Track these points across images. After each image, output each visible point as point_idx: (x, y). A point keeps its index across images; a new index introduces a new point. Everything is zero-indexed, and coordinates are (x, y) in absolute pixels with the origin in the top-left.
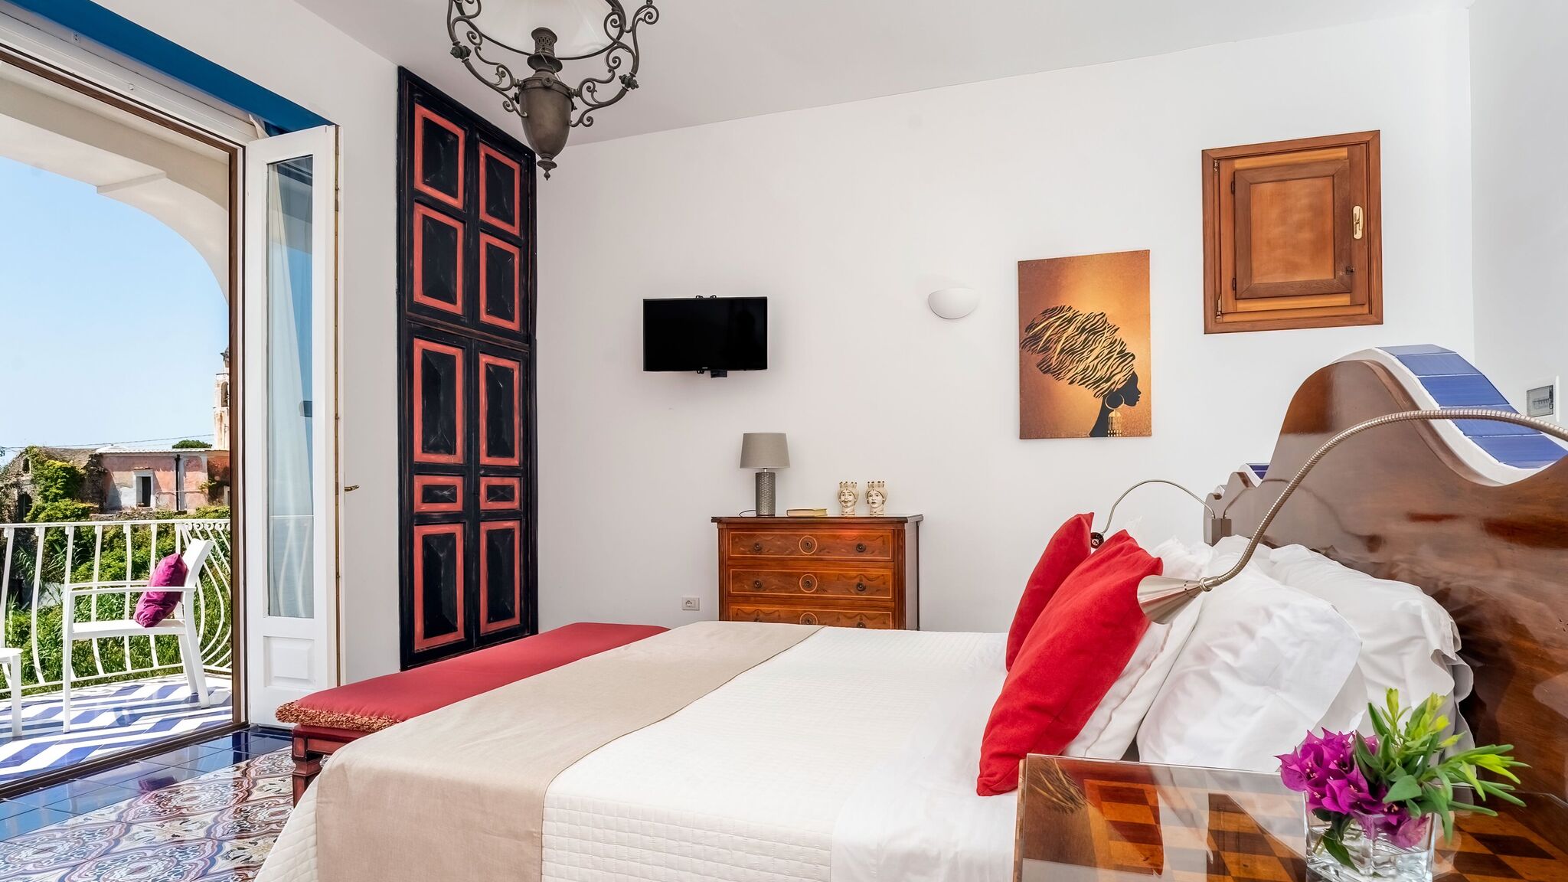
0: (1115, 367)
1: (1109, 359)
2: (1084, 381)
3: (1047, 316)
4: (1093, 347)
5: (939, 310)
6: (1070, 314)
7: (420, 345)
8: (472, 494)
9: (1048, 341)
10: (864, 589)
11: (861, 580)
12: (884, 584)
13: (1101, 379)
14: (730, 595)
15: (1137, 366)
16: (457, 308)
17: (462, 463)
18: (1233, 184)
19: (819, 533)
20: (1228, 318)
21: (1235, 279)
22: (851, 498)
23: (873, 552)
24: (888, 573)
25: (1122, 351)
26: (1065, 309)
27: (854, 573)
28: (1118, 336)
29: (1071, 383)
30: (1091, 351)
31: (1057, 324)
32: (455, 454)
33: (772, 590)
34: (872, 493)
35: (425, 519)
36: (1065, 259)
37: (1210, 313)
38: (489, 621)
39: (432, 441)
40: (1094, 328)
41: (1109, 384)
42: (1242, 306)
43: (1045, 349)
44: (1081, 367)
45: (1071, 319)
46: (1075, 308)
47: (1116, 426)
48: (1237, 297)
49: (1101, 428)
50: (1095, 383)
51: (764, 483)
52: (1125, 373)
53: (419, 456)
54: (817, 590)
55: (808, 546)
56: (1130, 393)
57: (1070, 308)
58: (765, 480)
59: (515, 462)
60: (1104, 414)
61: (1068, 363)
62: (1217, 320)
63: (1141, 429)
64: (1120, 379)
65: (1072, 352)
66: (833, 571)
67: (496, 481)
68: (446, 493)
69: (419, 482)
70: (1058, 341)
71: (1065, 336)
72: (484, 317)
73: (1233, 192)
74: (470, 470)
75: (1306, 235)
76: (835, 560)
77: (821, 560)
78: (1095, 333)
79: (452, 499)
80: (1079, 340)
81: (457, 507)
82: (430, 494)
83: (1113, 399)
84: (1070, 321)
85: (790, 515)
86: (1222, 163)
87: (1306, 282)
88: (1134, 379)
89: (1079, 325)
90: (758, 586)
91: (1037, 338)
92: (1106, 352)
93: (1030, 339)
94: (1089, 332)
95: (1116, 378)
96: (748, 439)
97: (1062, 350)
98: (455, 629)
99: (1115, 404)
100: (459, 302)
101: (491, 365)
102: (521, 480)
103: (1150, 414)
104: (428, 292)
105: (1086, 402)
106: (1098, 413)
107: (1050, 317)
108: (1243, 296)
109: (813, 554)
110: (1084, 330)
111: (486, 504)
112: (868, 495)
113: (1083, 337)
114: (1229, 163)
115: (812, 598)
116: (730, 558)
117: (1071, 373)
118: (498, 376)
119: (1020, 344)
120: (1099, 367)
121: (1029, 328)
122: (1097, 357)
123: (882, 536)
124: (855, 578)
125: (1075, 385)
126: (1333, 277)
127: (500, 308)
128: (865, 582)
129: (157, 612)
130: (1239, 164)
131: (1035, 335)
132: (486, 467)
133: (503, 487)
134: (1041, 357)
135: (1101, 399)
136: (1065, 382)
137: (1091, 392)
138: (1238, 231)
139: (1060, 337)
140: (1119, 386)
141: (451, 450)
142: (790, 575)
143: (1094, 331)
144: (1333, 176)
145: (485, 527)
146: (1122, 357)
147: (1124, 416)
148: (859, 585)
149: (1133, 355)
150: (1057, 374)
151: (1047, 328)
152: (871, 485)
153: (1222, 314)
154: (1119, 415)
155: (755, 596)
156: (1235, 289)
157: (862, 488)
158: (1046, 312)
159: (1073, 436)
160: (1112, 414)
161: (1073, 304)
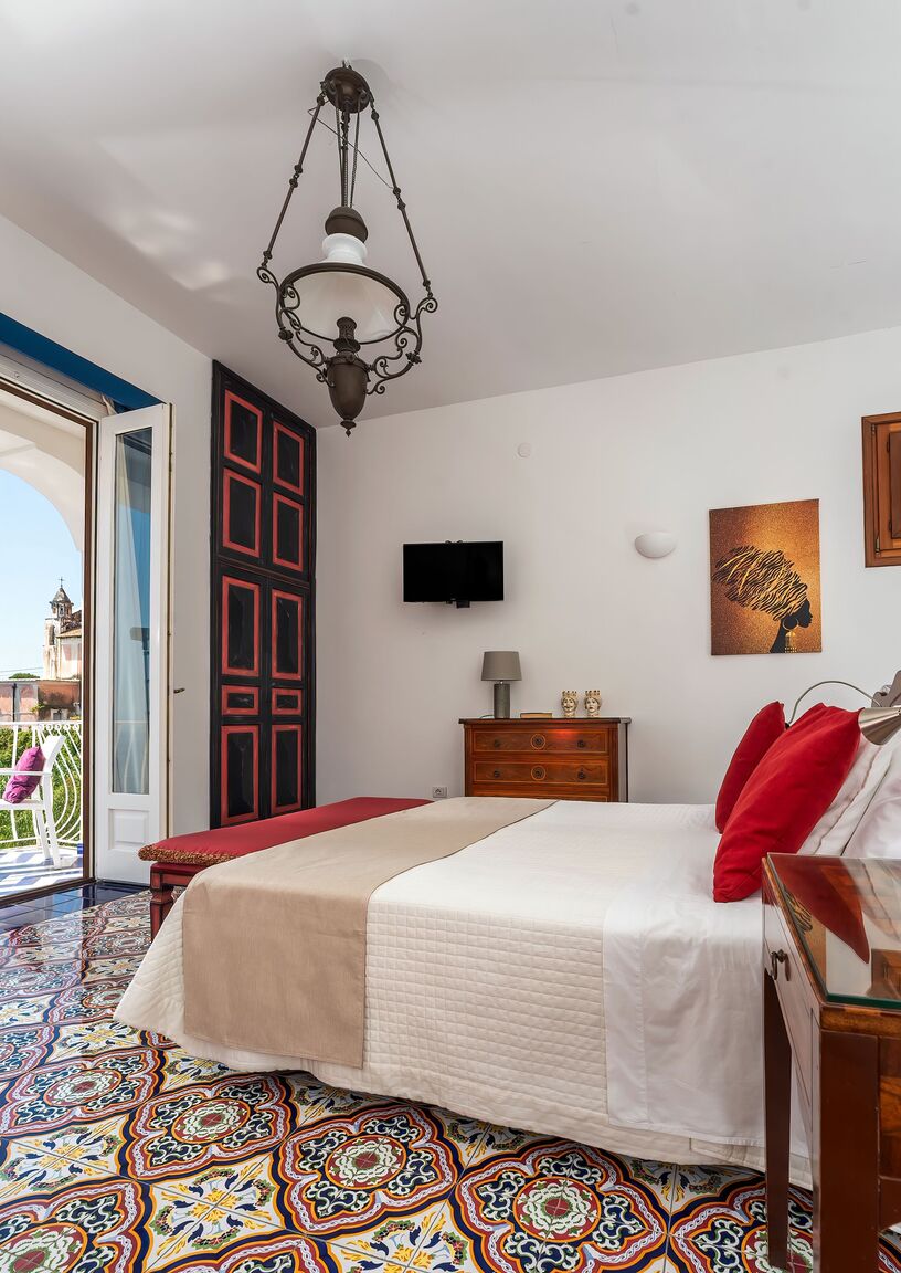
0: (790, 596)
1: (786, 588)
2: (764, 607)
3: (734, 554)
4: (772, 579)
5: (644, 551)
6: (753, 552)
9: (735, 574)
13: (779, 606)
15: (810, 594)
18: (889, 443)
20: (884, 554)
21: (890, 522)
22: (572, 704)
23: (591, 747)
25: (796, 582)
26: (748, 549)
28: (792, 570)
29: (753, 609)
30: (770, 583)
31: (742, 560)
34: (590, 700)
36: (750, 507)
37: (870, 549)
38: (278, 805)
40: (773, 564)
41: (785, 609)
42: (896, 544)
43: (733, 581)
44: (762, 596)
46: (758, 547)
47: (792, 644)
48: (893, 536)
49: (780, 646)
50: (773, 609)
51: (501, 693)
52: (798, 601)
55: (538, 742)
56: (801, 616)
57: (753, 548)
58: (502, 690)
59: (296, 676)
60: (782, 634)
61: (751, 593)
62: (876, 556)
63: (813, 646)
64: (794, 605)
65: (755, 583)
70: (743, 575)
71: (749, 570)
73: (889, 451)
77: (549, 754)
78: (773, 568)
80: (760, 574)
83: (789, 622)
84: (753, 558)
85: (523, 717)
86: (879, 428)
88: (806, 604)
89: (760, 561)
91: (726, 572)
92: (783, 583)
94: (768, 567)
95: (791, 605)
96: (488, 656)
97: (747, 582)
99: (791, 627)
102: (302, 691)
103: (820, 635)
105: (766, 625)
106: (776, 633)
107: (737, 555)
108: (897, 536)
109: (541, 750)
110: (764, 565)
112: (586, 702)
113: (764, 572)
114: (884, 426)
116: (475, 753)
117: (754, 601)
119: (710, 577)
120: (776, 596)
121: (719, 564)
122: (776, 587)
125: (758, 610)
129: (22, 792)
130: (893, 428)
131: (724, 570)
133: (289, 697)
134: (729, 587)
135: (779, 621)
136: (749, 608)
137: (769, 616)
138: (892, 481)
139: (745, 572)
140: (794, 611)
143: (773, 566)
146: (797, 588)
147: (798, 635)
149: (805, 585)
150: (742, 601)
151: (733, 564)
152: (589, 694)
153: (881, 551)
154: (794, 634)
156: (891, 530)
157: (581, 696)
158: (733, 550)
159: (758, 652)
160: (789, 634)
161: (755, 544)
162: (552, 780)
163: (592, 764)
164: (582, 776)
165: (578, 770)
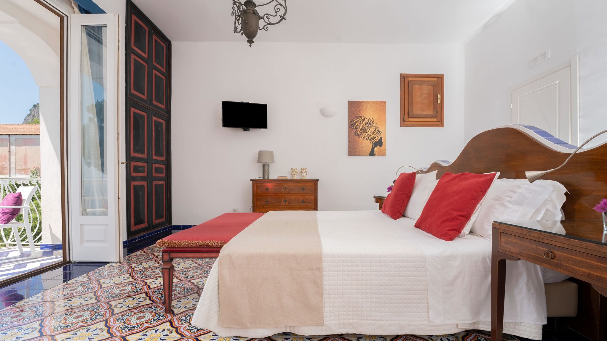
0: (376, 135)
1: (375, 132)
2: (367, 139)
3: (357, 118)
4: (370, 128)
5: (324, 113)
6: (363, 118)
7: (133, 110)
8: (150, 170)
9: (357, 126)
10: (304, 202)
11: (303, 199)
12: (311, 200)
13: (372, 138)
14: (256, 206)
15: (382, 135)
16: (145, 97)
17: (146, 158)
18: (408, 84)
19: (289, 184)
20: (406, 123)
21: (408, 112)
23: (307, 190)
24: (312, 197)
25: (378, 130)
26: (362, 116)
27: (301, 197)
28: (377, 126)
29: (363, 139)
30: (369, 130)
31: (360, 121)
32: (144, 154)
33: (272, 204)
34: (303, 171)
35: (135, 179)
36: (362, 101)
37: (402, 121)
38: (156, 219)
39: (137, 148)
40: (370, 123)
41: (374, 140)
42: (410, 119)
43: (356, 128)
44: (366, 135)
45: (364, 120)
47: (376, 153)
48: (409, 117)
49: (372, 153)
50: (370, 139)
51: (265, 168)
52: (379, 137)
53: (132, 154)
54: (288, 203)
55: (285, 189)
56: (380, 143)
57: (363, 116)
58: (266, 167)
59: (163, 159)
60: (373, 148)
61: (363, 133)
62: (404, 123)
63: (383, 154)
64: (377, 139)
65: (364, 130)
66: (294, 197)
67: (158, 166)
68: (141, 169)
69: (133, 164)
70: (360, 126)
71: (362, 125)
72: (154, 102)
73: (408, 87)
74: (148, 161)
75: (426, 101)
76: (295, 193)
77: (290, 193)
78: (370, 125)
79: (143, 172)
80: (366, 126)
81: (145, 175)
82: (136, 169)
83: (375, 144)
84: (363, 120)
85: (278, 178)
86: (406, 78)
87: (426, 114)
88: (381, 139)
89: (366, 122)
90: (267, 202)
91: (354, 125)
92: (374, 130)
93: (352, 125)
94: (369, 124)
95: (376, 138)
96: (260, 153)
97: (361, 129)
98: (145, 223)
99: (376, 146)
100: (146, 95)
101: (156, 121)
102: (165, 166)
103: (385, 149)
104: (135, 89)
105: (368, 145)
106: (371, 148)
107: (358, 119)
108: (411, 117)
109: (287, 191)
110: (367, 123)
111: (155, 175)
112: (301, 172)
114: (407, 78)
115: (287, 206)
116: (257, 193)
117: (364, 136)
118: (158, 125)
119: (349, 126)
120: (372, 135)
121: (351, 122)
122: (371, 132)
123: (310, 185)
124: (301, 199)
125: (365, 140)
126: (432, 113)
127: (159, 100)
128: (305, 200)
129: (10, 217)
130: (410, 79)
131: (353, 124)
132: (154, 160)
133: (160, 168)
134: (355, 130)
135: (372, 144)
137: (369, 142)
138: (409, 97)
139: (361, 125)
140: (377, 141)
141: (143, 153)
142: (279, 198)
143: (370, 124)
144: (433, 85)
145: (154, 183)
146: (378, 132)
148: (302, 201)
149: (381, 132)
150: (359, 136)
151: (356, 122)
153: (405, 121)
154: (377, 149)
155: (266, 206)
156: (408, 115)
158: (357, 117)
159: (364, 155)
160: (375, 149)
161: (364, 115)
162: (291, 203)
163: (308, 197)
164: (303, 202)
165: (302, 200)
